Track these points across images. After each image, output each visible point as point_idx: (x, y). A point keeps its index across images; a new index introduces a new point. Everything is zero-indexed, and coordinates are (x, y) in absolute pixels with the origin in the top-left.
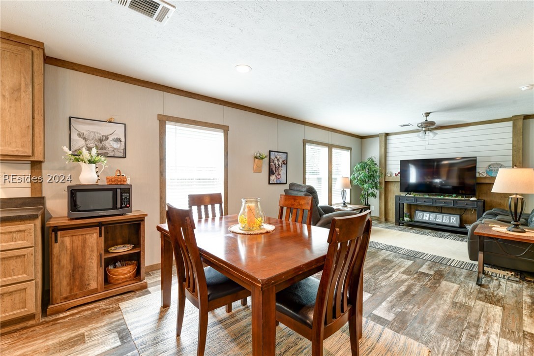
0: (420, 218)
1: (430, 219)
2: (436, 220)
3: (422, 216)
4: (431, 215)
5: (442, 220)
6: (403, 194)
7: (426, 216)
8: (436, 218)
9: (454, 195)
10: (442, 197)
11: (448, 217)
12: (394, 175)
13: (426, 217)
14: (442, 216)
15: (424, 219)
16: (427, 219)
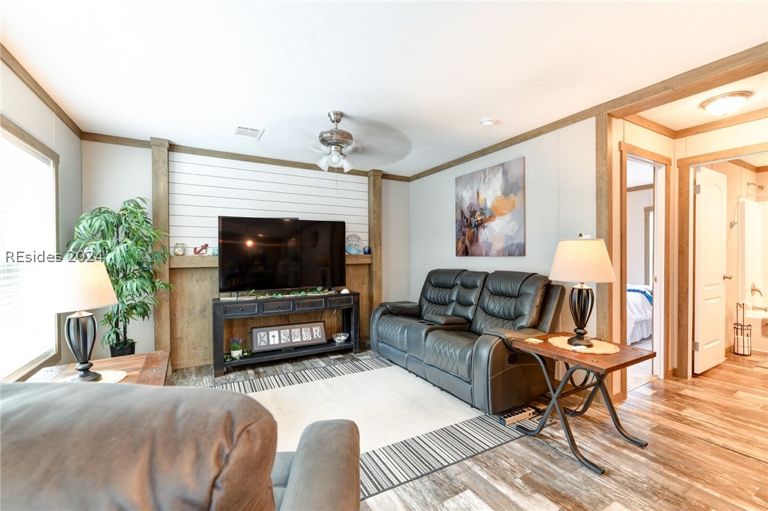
0: (263, 344)
1: (282, 342)
2: (291, 340)
3: (265, 339)
4: (282, 331)
5: (302, 338)
6: (226, 298)
7: (274, 336)
8: (290, 337)
9: (319, 289)
10: (303, 294)
11: (309, 329)
12: (191, 252)
13: (273, 338)
14: (299, 329)
15: (271, 343)
16: (277, 342)
